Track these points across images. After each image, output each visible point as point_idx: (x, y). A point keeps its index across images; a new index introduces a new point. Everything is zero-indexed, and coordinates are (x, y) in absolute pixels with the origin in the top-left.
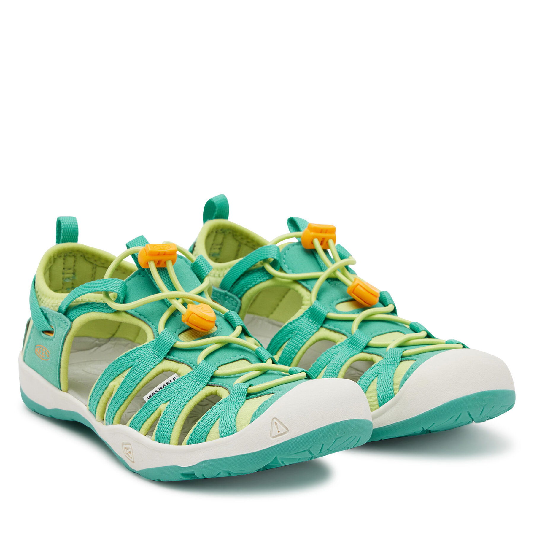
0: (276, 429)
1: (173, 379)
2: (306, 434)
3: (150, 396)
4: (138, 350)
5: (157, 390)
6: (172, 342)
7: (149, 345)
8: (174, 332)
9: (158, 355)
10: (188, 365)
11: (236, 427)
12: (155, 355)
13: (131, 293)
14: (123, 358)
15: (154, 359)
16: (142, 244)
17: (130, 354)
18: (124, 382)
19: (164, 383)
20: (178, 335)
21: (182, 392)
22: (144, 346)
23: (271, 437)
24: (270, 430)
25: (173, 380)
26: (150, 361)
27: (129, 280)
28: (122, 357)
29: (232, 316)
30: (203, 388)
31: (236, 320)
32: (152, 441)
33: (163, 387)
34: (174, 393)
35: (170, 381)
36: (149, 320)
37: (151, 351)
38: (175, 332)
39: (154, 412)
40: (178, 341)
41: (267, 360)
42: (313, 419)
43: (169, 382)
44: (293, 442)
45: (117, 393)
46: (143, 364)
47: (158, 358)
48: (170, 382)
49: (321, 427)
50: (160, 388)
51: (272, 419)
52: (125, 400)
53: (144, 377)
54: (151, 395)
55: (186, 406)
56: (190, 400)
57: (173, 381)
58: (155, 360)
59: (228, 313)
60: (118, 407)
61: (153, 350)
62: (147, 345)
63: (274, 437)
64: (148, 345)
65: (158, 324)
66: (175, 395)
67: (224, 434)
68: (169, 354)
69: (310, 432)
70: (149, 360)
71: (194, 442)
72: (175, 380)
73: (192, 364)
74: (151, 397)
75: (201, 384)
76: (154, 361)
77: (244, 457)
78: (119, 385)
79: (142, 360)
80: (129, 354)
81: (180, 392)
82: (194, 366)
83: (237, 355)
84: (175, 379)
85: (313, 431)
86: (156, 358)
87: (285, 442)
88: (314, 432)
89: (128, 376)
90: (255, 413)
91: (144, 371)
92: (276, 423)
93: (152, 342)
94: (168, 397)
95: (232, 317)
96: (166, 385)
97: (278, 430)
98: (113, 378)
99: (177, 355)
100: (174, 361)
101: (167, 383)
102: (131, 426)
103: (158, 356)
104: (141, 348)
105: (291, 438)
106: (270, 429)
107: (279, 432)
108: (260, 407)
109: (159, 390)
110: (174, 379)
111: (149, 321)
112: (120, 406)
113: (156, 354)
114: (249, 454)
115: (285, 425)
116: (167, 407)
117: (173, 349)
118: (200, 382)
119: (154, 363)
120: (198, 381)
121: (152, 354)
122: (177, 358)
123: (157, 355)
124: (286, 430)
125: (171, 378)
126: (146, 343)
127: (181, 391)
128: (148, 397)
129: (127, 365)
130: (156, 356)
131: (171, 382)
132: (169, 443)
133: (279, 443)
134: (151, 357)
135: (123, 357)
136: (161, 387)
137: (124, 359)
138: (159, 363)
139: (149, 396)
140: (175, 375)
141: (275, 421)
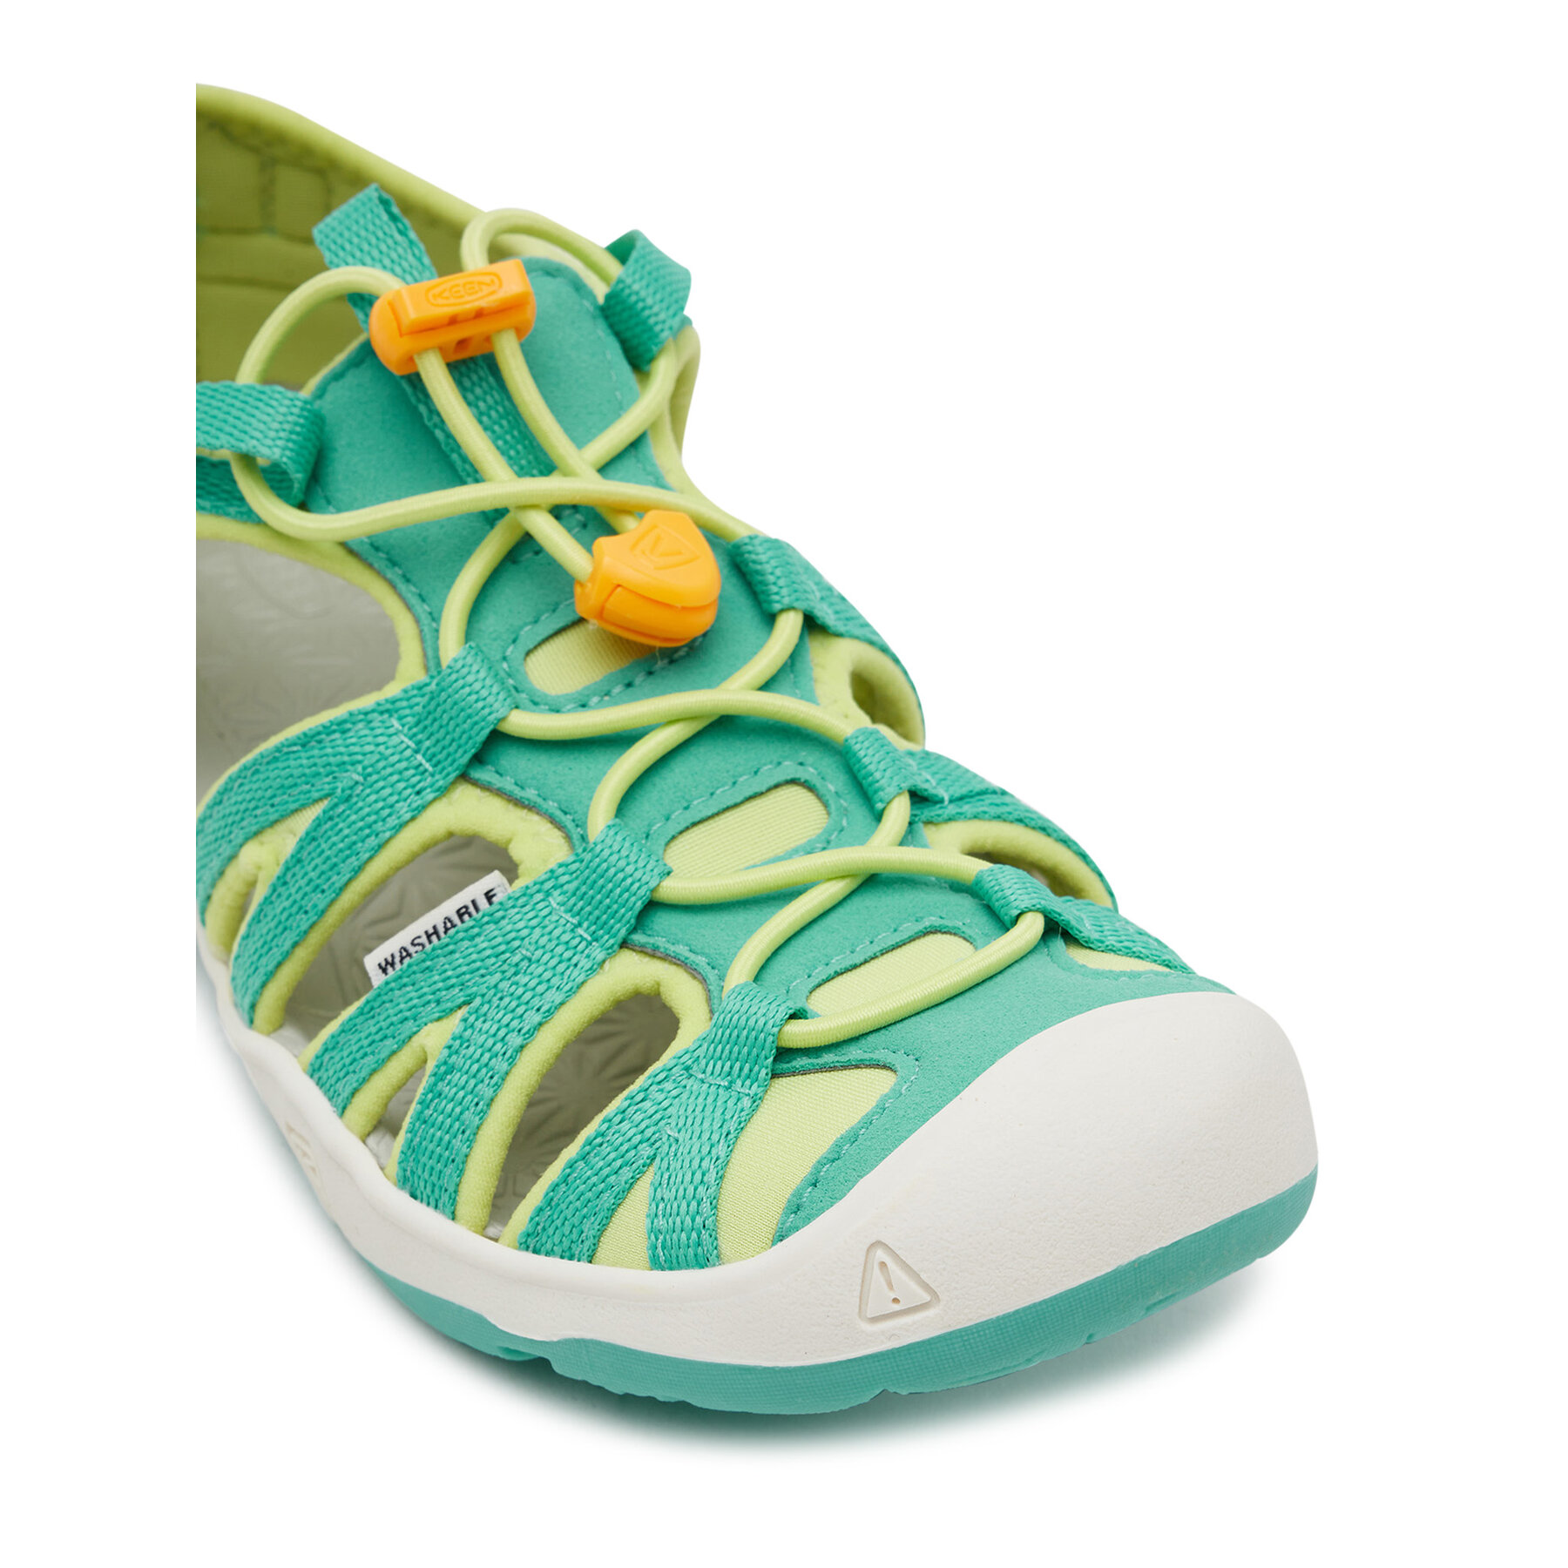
0: (885, 1287)
1: (487, 894)
2: (1017, 1312)
3: (390, 959)
4: (354, 723)
5: (419, 937)
6: (490, 714)
7: (404, 704)
8: (510, 641)
9: (435, 760)
10: (553, 821)
11: (716, 1239)
12: (419, 757)
13: (343, 443)
14: (295, 748)
15: (417, 778)
16: (373, 259)
17: (323, 736)
18: (296, 860)
19: (449, 908)
20: (523, 656)
21: (515, 974)
22: (382, 708)
23: (860, 1317)
24: (857, 1293)
25: (485, 901)
26: (401, 785)
27: (337, 376)
28: (289, 746)
29: (761, 563)
30: (604, 961)
31: (774, 584)
32: (385, 1180)
33: (441, 930)
34: (483, 971)
35: (474, 902)
36: (408, 576)
37: (406, 740)
38: (514, 641)
39: (399, 1049)
40: (517, 707)
41: (889, 803)
42: (1050, 1254)
43: (466, 907)
44: (956, 1346)
45: (267, 901)
46: (373, 797)
47: (432, 775)
48: (472, 909)
49: (1083, 1281)
50: (431, 931)
51: (865, 1248)
52: (295, 945)
53: (370, 858)
54: (393, 956)
55: (526, 1051)
56: (546, 1022)
57: (483, 903)
58: (419, 782)
59: (746, 544)
60: (270, 967)
61: (415, 735)
62: (393, 702)
63: (874, 1320)
64: (397, 700)
65: (443, 601)
66: (485, 991)
67: (666, 1256)
68: (478, 759)
69: (1035, 1305)
70: (395, 777)
71: (549, 1246)
72: (494, 899)
73: (570, 814)
74: (392, 965)
75: (596, 940)
76: (417, 788)
77: (749, 1377)
78: (278, 865)
79: (365, 779)
80: (318, 738)
81: (508, 974)
82: (577, 826)
83: (765, 765)
84: (494, 895)
85: (1045, 1301)
86: (426, 771)
87: (923, 1342)
88: (1052, 1305)
89: (310, 838)
90: (798, 1194)
91: (374, 826)
92: (883, 1265)
93: (415, 692)
94: (457, 990)
95: (759, 567)
96: (456, 920)
97: (893, 1296)
98: (254, 828)
99: (515, 766)
100: (500, 793)
101: (458, 911)
102: (316, 1076)
103: (435, 766)
104: (366, 714)
105: (951, 1330)
106: (859, 1288)
107: (896, 1300)
108: (821, 1163)
109: (424, 940)
110: (489, 896)
111: (408, 581)
112: (279, 965)
113: (424, 755)
114: (768, 1368)
115: (924, 1276)
116: (450, 1047)
117: (497, 738)
118: (593, 928)
119: (418, 793)
120: (585, 925)
121: (408, 753)
122: (507, 784)
123: (429, 760)
124: (927, 1297)
125: (476, 891)
126: (392, 690)
127: (513, 970)
128: (383, 964)
129: (308, 787)
130: (424, 762)
131: (477, 909)
132: (453, 1213)
133: (897, 1346)
134: (404, 764)
135: (295, 744)
136: (435, 927)
137: (297, 755)
138: (435, 799)
139: (387, 963)
140: (494, 879)
141: (880, 1254)
